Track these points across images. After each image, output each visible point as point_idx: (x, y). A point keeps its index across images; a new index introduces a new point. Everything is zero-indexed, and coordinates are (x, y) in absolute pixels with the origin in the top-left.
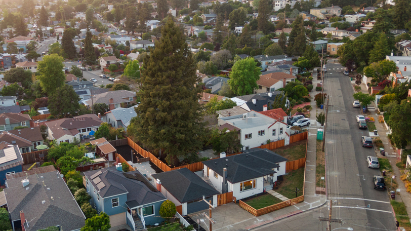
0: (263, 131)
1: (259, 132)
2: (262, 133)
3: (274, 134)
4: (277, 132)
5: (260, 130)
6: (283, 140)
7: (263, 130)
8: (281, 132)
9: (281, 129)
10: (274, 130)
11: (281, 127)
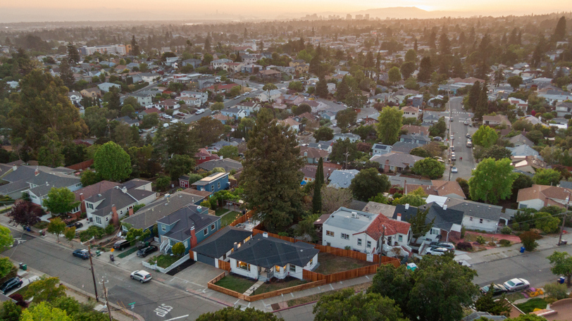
0: (348, 236)
1: (343, 234)
2: (346, 236)
3: (359, 243)
4: (364, 243)
5: (344, 233)
6: (365, 255)
7: (347, 234)
8: (369, 246)
9: (369, 242)
10: (360, 240)
11: (369, 240)
